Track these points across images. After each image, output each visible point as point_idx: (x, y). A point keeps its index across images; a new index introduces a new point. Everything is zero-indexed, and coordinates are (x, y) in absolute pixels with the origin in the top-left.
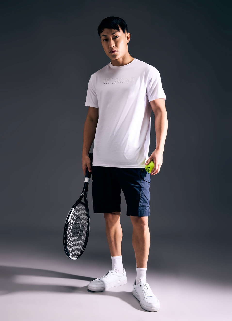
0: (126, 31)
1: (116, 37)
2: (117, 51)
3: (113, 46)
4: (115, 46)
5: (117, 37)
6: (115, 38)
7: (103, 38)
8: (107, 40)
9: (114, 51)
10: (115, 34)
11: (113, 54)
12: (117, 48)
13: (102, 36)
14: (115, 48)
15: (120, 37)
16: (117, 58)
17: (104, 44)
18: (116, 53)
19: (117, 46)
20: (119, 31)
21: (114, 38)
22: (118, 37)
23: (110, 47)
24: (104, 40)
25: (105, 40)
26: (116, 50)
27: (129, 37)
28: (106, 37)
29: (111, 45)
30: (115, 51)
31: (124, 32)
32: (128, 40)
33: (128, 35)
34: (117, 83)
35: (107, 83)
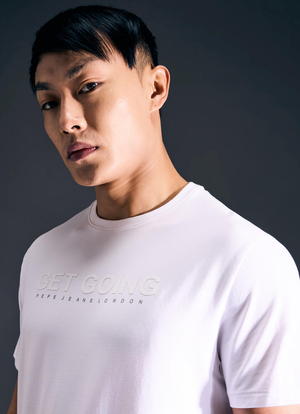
0: (140, 55)
1: (92, 86)
2: (97, 148)
3: (78, 127)
4: (83, 124)
5: (94, 83)
6: (86, 89)
7: (38, 96)
8: (55, 104)
9: (81, 147)
10: (80, 73)
11: (79, 162)
12: (93, 133)
14: (86, 133)
18: (90, 157)
19: (93, 124)
20: (101, 55)
21: (81, 92)
22: (100, 84)
23: (66, 133)
24: (44, 107)
25: (48, 107)
27: (164, 83)
28: (49, 91)
30: (85, 149)
31: (130, 60)
32: (158, 97)
33: (157, 77)
34: (84, 300)
35: (49, 296)
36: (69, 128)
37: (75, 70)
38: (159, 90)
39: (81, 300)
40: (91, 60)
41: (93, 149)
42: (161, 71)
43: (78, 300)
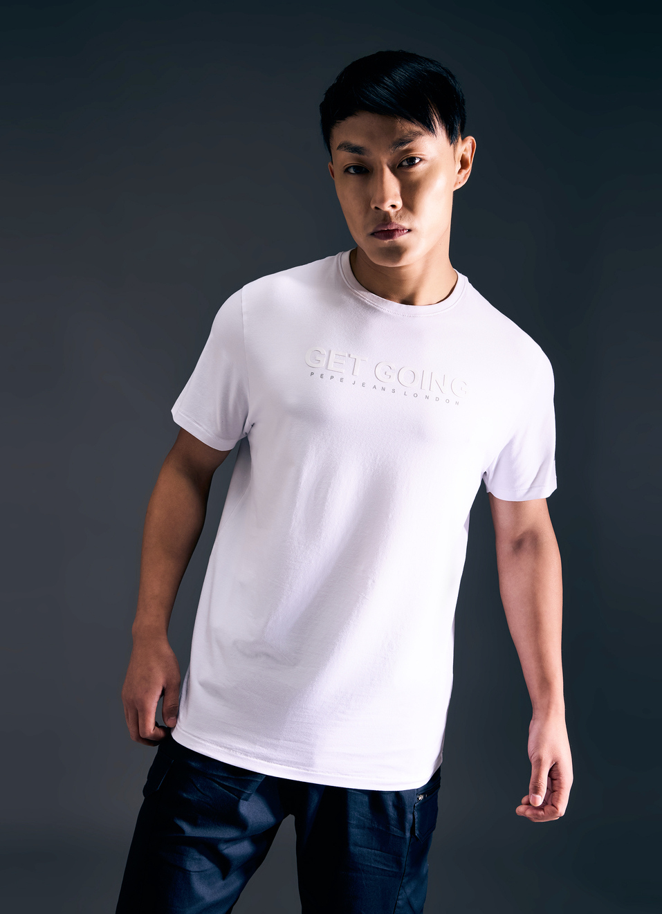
1: (412, 162)
2: (410, 231)
3: (394, 206)
4: (399, 204)
5: (415, 158)
6: (405, 163)
7: (343, 158)
8: (365, 171)
9: (393, 227)
10: (406, 147)
11: (387, 242)
12: (409, 213)
13: (340, 147)
14: (399, 213)
15: (432, 160)
16: (406, 260)
17: (347, 193)
18: (401, 239)
19: (410, 204)
21: (401, 165)
22: (421, 160)
23: (378, 209)
24: (347, 170)
25: (352, 171)
26: (406, 224)
27: (469, 156)
28: (362, 156)
29: (383, 201)
30: (397, 230)
31: (451, 135)
32: (464, 172)
33: (465, 150)
34: (383, 389)
35: (332, 377)
36: (387, 207)
37: (403, 143)
38: (464, 163)
39: (379, 387)
40: (420, 134)
41: (405, 231)
42: (470, 141)
43: (374, 387)
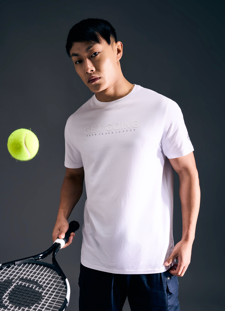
0: (112, 39)
2: (100, 78)
3: (92, 71)
4: (94, 69)
7: (74, 59)
8: (81, 61)
9: (94, 78)
11: (93, 83)
12: (98, 72)
13: (72, 55)
14: (95, 73)
15: (102, 51)
16: (102, 89)
17: (79, 70)
18: (97, 82)
19: (98, 69)
20: (98, 41)
21: (92, 56)
22: (99, 53)
23: (87, 73)
24: (76, 63)
25: (78, 63)
26: (98, 76)
27: (120, 48)
28: (79, 57)
29: (88, 69)
31: (109, 42)
32: (119, 54)
33: (118, 46)
34: (109, 133)
35: (93, 135)
36: (89, 72)
37: (89, 48)
38: (119, 51)
39: (108, 133)
41: (98, 78)
42: (119, 43)
43: (106, 133)
